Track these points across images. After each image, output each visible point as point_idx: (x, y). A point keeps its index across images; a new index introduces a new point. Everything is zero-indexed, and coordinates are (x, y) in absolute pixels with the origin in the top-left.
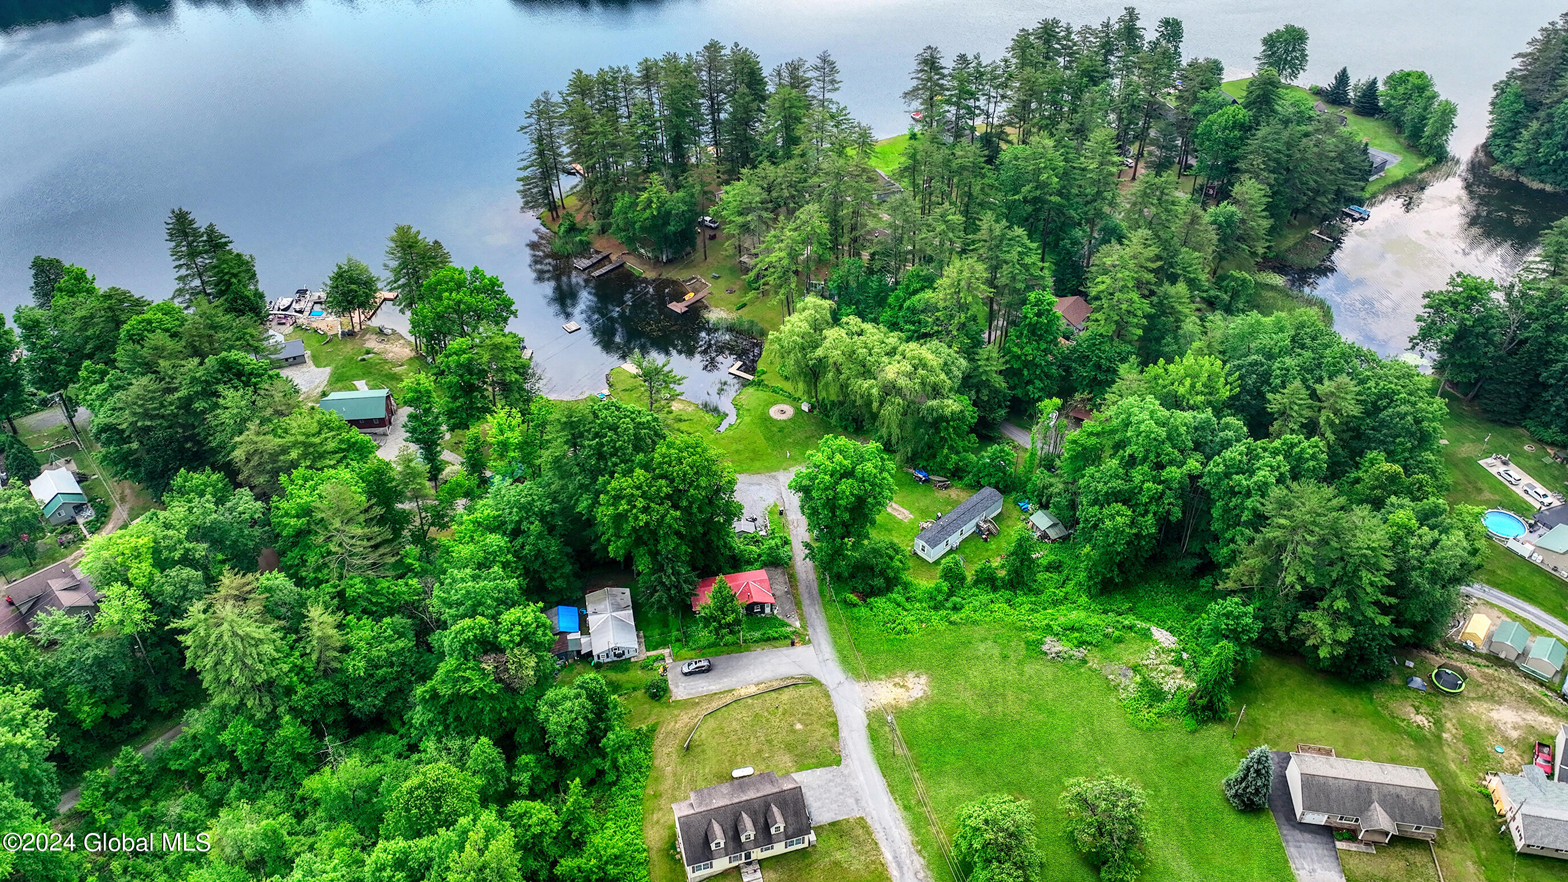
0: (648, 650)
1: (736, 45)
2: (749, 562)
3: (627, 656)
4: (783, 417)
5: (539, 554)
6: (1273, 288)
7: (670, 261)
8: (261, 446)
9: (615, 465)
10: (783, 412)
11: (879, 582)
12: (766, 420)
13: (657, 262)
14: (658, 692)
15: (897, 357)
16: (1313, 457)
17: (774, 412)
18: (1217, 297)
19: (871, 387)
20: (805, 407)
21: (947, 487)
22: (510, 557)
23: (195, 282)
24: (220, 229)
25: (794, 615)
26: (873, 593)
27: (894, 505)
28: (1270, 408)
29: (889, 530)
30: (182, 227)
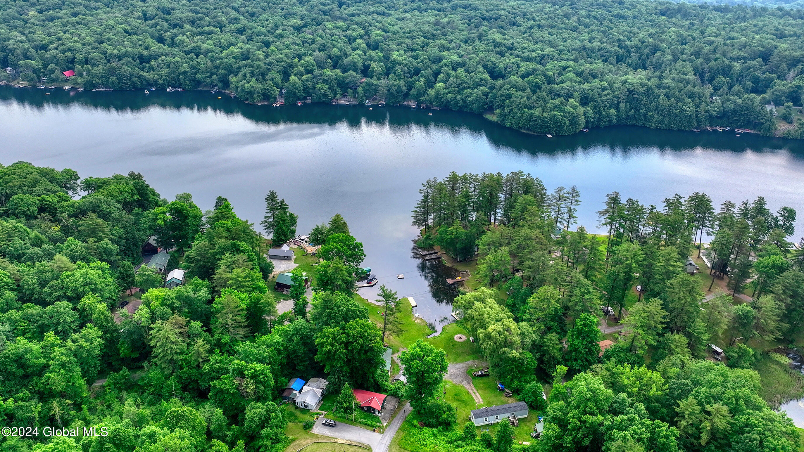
0: (319, 409)
2: (386, 391)
3: (309, 408)
4: (459, 340)
5: (295, 351)
7: (460, 261)
10: (461, 338)
12: (451, 339)
13: (455, 260)
14: (308, 426)
15: (500, 323)
17: (456, 338)
20: (471, 339)
21: (509, 396)
22: (281, 348)
23: (271, 220)
24: (286, 202)
25: (387, 420)
26: (429, 425)
27: (478, 395)
28: (677, 409)
29: (466, 405)
30: (272, 198)
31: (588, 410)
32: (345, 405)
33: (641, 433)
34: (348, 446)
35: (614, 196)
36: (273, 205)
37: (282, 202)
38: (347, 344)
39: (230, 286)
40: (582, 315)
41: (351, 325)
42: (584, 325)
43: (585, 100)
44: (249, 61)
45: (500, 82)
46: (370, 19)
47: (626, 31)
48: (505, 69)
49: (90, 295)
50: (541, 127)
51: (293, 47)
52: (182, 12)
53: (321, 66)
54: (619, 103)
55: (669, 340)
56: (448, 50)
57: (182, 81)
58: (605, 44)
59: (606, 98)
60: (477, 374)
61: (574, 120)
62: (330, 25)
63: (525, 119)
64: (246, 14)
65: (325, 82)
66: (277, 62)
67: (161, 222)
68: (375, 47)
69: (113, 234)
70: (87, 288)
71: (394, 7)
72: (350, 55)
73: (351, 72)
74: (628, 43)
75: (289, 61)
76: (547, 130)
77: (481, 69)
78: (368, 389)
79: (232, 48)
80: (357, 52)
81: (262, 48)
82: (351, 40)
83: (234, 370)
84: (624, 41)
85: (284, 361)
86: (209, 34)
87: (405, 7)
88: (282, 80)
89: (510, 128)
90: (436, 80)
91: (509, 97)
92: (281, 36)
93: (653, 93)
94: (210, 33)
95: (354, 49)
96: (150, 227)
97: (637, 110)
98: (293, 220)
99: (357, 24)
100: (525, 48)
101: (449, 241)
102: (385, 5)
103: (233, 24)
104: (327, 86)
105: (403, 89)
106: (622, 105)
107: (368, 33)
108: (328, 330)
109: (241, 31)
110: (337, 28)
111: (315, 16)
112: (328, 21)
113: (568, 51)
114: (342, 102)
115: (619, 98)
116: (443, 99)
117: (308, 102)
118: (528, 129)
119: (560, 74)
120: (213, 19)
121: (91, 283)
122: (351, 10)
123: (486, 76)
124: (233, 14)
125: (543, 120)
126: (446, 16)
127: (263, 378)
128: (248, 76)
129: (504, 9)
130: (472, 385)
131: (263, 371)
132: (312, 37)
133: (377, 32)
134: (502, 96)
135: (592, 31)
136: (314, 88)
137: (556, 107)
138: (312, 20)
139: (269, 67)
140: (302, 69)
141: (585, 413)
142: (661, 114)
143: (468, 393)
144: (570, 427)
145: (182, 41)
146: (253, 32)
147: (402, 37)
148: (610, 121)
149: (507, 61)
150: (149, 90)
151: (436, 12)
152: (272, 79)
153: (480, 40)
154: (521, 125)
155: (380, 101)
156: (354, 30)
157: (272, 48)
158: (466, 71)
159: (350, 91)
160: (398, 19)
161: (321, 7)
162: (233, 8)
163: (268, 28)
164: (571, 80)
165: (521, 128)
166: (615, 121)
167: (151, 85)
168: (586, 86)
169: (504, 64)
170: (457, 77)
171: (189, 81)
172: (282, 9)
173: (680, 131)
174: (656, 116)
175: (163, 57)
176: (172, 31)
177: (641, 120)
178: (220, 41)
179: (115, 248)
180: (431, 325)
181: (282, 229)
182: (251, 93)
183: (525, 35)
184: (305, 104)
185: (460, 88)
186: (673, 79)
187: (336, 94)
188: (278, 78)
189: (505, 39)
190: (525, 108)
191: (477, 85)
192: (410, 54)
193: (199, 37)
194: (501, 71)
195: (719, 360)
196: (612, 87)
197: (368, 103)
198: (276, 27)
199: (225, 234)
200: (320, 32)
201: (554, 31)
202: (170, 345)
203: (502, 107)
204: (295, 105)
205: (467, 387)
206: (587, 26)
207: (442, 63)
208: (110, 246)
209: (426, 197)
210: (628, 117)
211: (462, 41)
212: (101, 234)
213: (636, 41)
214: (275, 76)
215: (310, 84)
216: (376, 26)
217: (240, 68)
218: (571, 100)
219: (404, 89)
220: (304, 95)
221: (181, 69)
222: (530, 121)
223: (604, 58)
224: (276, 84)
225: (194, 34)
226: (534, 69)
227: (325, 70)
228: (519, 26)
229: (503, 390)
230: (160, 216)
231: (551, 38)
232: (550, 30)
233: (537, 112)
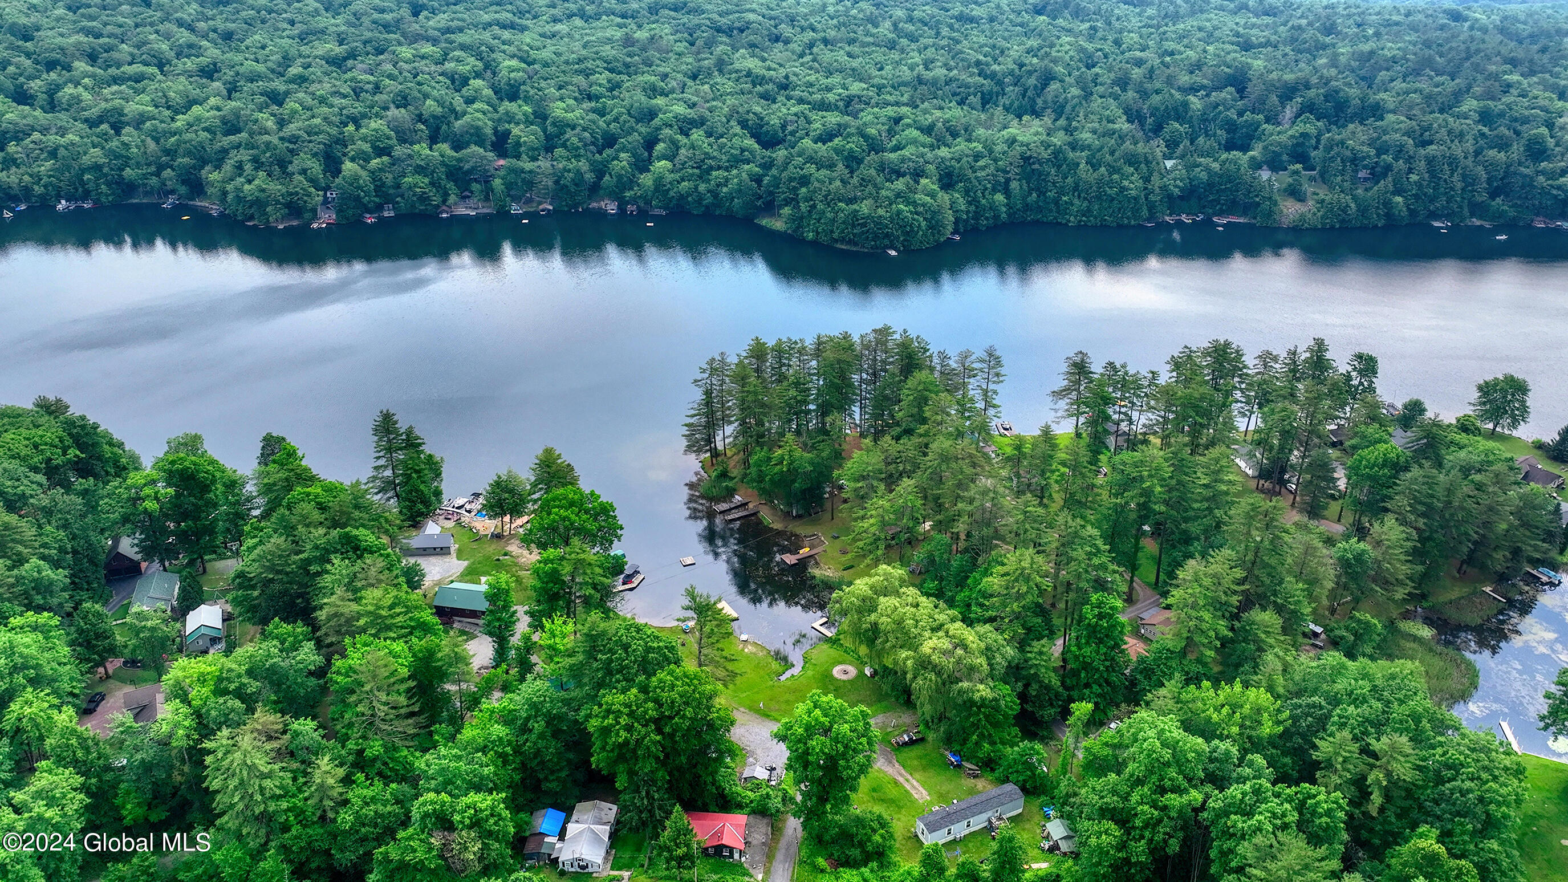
0: (612, 869)
1: (905, 331)
2: (740, 806)
3: (590, 870)
4: (844, 677)
5: (538, 753)
6: (1415, 638)
7: (799, 517)
8: (341, 610)
9: (618, 681)
10: (846, 672)
11: (855, 853)
12: (826, 677)
13: (787, 514)
16: (1329, 813)
17: (837, 672)
18: (1342, 638)
19: (907, 658)
20: (868, 672)
21: (976, 777)
22: (508, 749)
23: (388, 473)
24: (417, 432)
25: (761, 866)
26: (849, 863)
27: (915, 783)
28: (1315, 755)
29: (900, 808)
30: (386, 425)
31: (1168, 783)
32: (680, 852)
33: (1284, 815)
35: (1078, 359)
36: (389, 441)
37: (409, 432)
38: (659, 723)
39: (363, 630)
40: (1094, 598)
41: (660, 681)
42: (1100, 616)
43: (948, 180)
44: (244, 135)
45: (780, 154)
46: (487, 36)
47: (986, 45)
48: (784, 127)
49: (29, 693)
50: (876, 237)
51: (337, 101)
52: (62, 35)
53: (404, 139)
54: (1008, 181)
56: (664, 94)
57: (91, 186)
58: (955, 72)
59: (983, 174)
60: (900, 740)
61: (934, 220)
62: (406, 52)
63: (844, 222)
64: (212, 35)
65: (420, 170)
66: (309, 134)
67: (151, 505)
68: (513, 93)
69: (45, 546)
70: (20, 679)
71: (528, 12)
72: (465, 113)
73: (474, 148)
74: (995, 67)
75: (334, 131)
76: (886, 242)
77: (738, 129)
78: (705, 809)
79: (196, 110)
80: (477, 105)
81: (267, 106)
82: (459, 82)
83: (426, 815)
84: (987, 64)
85: (517, 778)
86: (137, 81)
87: (553, 11)
88: (325, 172)
89: (814, 243)
90: (650, 155)
91: (805, 181)
92: (301, 80)
93: (1065, 159)
94: (139, 78)
95: (469, 101)
96: (125, 519)
97: (1042, 193)
98: (435, 468)
99: (463, 47)
100: (811, 85)
101: (777, 478)
102: (509, 7)
103: (188, 57)
104: (427, 180)
105: (587, 176)
106: (1014, 185)
107: (490, 67)
108: (613, 698)
109: (209, 72)
110: (423, 57)
111: (368, 35)
112: (400, 44)
113: (893, 87)
114: (462, 211)
115: (1008, 172)
116: (672, 193)
117: (386, 214)
118: (850, 242)
119: (892, 133)
120: (139, 47)
121: (25, 667)
122: (442, 20)
123: (750, 142)
124: (184, 36)
125: (878, 222)
126: (640, 27)
127: (495, 823)
128: (248, 167)
129: (753, 11)
130: (897, 765)
131: (493, 808)
132: (371, 78)
133: (507, 63)
134: (791, 179)
135: (926, 48)
136: (398, 186)
137: (898, 195)
138: (365, 43)
139: (291, 146)
140: (366, 147)
141: (1162, 791)
142: (1085, 199)
143: (896, 783)
144: (1138, 823)
145: (77, 99)
146: (237, 74)
147: (564, 72)
148: (996, 217)
149: (785, 111)
150: (12, 210)
151: (619, 20)
152: (304, 172)
153: (720, 71)
154: (835, 236)
155: (540, 203)
156: (458, 61)
157: (291, 105)
158: (709, 134)
159: (475, 187)
160: (543, 35)
161: (376, 16)
162: (180, 23)
163: (270, 64)
164: (914, 142)
165: (836, 241)
166: (1004, 215)
167: (16, 199)
168: (944, 152)
169: (780, 118)
170: (693, 147)
171: (108, 184)
172: (292, 23)
173: (1120, 226)
174: (1076, 201)
175: (36, 136)
176: (45, 76)
177: (1051, 211)
178: (165, 96)
179: (60, 576)
180: (777, 653)
181: (417, 491)
182: (259, 204)
183: (805, 59)
184: (381, 220)
185: (704, 170)
186: (1094, 132)
187: (446, 195)
188: (316, 167)
189: (769, 69)
190: (840, 201)
191: (736, 161)
192: (587, 105)
193: (115, 88)
194: (776, 133)
196: (991, 151)
197: (515, 209)
198: (287, 60)
199: (316, 516)
200: (388, 67)
201: (855, 49)
203: (793, 201)
204: (360, 222)
205: (890, 770)
206: (913, 39)
207: (656, 122)
208: (48, 573)
210: (1027, 207)
211: (685, 75)
212: (20, 548)
213: (1007, 64)
214: (309, 164)
215: (388, 178)
216: (504, 52)
217: (225, 152)
218: (924, 181)
219: (589, 176)
220: (377, 200)
221: (86, 160)
222: (853, 226)
223: (958, 98)
224: (313, 182)
225: (101, 83)
226: (839, 125)
227: (416, 147)
228: (787, 42)
229: (959, 766)
230: (147, 491)
231: (855, 63)
232: (847, 48)
233: (865, 208)
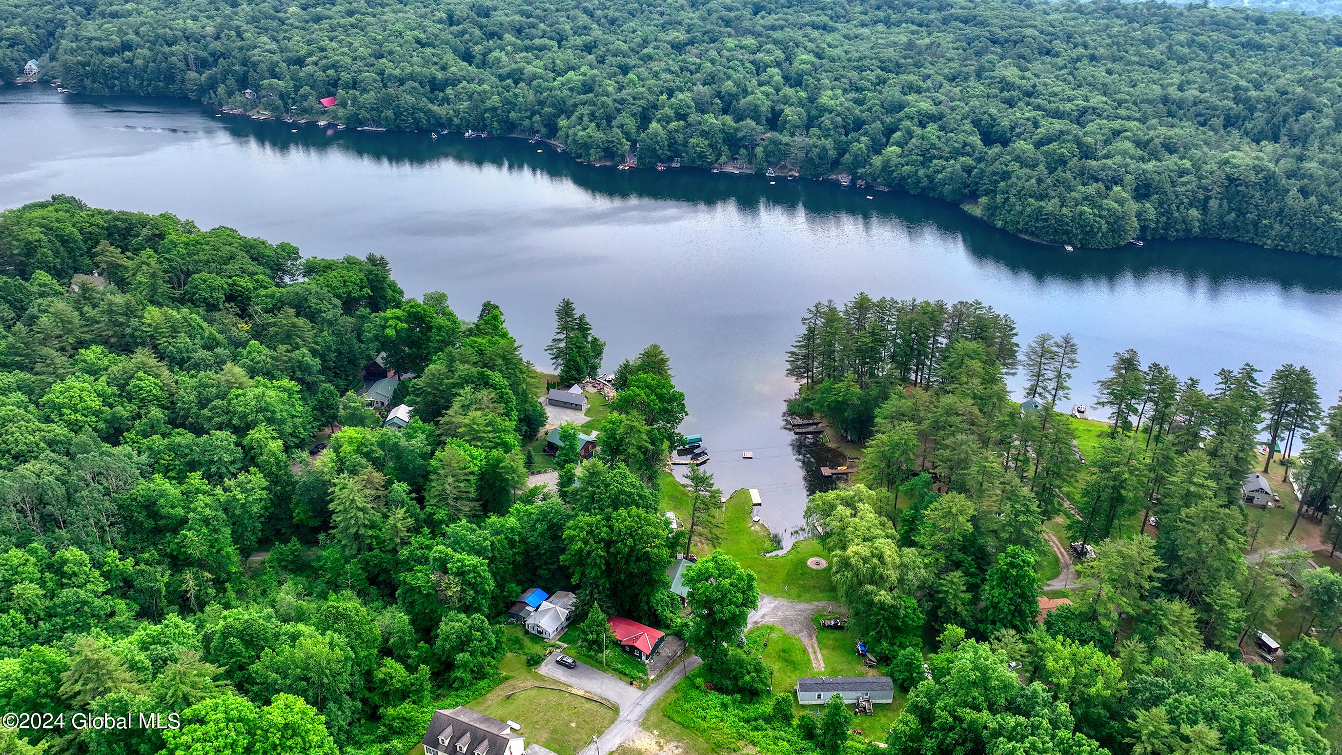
2: (668, 627)
3: (543, 635)
4: (815, 567)
5: (537, 546)
10: (817, 564)
12: (802, 563)
13: (844, 439)
14: (534, 662)
15: (869, 544)
17: (811, 562)
21: (871, 666)
22: (517, 538)
23: (562, 345)
24: (587, 319)
25: (657, 672)
26: (721, 690)
27: (820, 656)
28: (1131, 724)
29: (795, 669)
30: (566, 310)
31: (969, 700)
32: (590, 637)
34: (583, 700)
35: (1127, 356)
36: (567, 322)
37: (581, 318)
38: (609, 544)
39: (462, 436)
40: (1010, 548)
41: (620, 515)
42: (1012, 565)
43: (1143, 191)
44: (591, 95)
45: (996, 149)
46: (798, 35)
47: (1256, 72)
48: (1012, 128)
49: (262, 427)
50: (1056, 231)
51: (663, 76)
52: (506, 15)
53: (702, 109)
54: (1207, 199)
55: (1161, 609)
56: (919, 91)
57: (488, 122)
58: (1207, 94)
59: (1183, 189)
60: (827, 623)
61: (1116, 224)
62: (730, 43)
63: (1029, 216)
64: (603, 20)
65: (704, 134)
66: (634, 99)
67: (390, 332)
68: (796, 81)
69: (316, 343)
70: (260, 416)
71: (844, 17)
72: (752, 93)
73: (748, 121)
74: (1253, 93)
75: (652, 98)
76: (1065, 237)
77: (968, 126)
78: (639, 620)
79: (571, 74)
80: (765, 88)
81: (615, 75)
82: (759, 68)
83: (435, 559)
84: (1246, 90)
85: (519, 559)
86: (541, 50)
87: (863, 17)
88: (639, 128)
89: (1002, 231)
90: (888, 141)
91: (1006, 176)
92: (650, 58)
93: (1276, 185)
94: (541, 49)
95: (761, 84)
96: (376, 338)
97: (1241, 213)
98: (597, 348)
99: (776, 42)
100: (1056, 95)
101: (833, 405)
102: (830, 12)
103: (579, 36)
104: (706, 142)
105: (830, 152)
106: (1213, 203)
107: (789, 59)
108: (585, 519)
109: (588, 48)
110: (742, 48)
111: (709, 27)
112: (730, 36)
113: (1135, 103)
114: (729, 169)
115: (1211, 190)
116: (895, 174)
117: (674, 165)
118: (1032, 234)
119: (1107, 142)
120: (551, 26)
121: (266, 410)
122: (771, 19)
123: (976, 140)
124: (583, 19)
125: (1060, 221)
126: (930, 34)
127: (475, 578)
128: (586, 118)
129: (1035, 27)
130: (814, 639)
131: (475, 567)
132: (698, 61)
133: (804, 57)
134: (995, 174)
135: (1191, 70)
136: (686, 144)
137: (1086, 198)
138: (704, 33)
139: (619, 106)
140: (670, 112)
141: (965, 705)
142: (1287, 224)
143: (805, 651)
144: (935, 724)
145: (498, 60)
146: (608, 50)
147: (844, 67)
148: (1188, 231)
149: (1018, 115)
150: (437, 133)
151: (914, 28)
152: (621, 126)
153: (979, 76)
154: (1020, 226)
155: (791, 170)
156: (768, 52)
157: (631, 76)
158: (942, 128)
159: (743, 151)
160: (847, 37)
161: (724, 13)
162: (586, 11)
163: (632, 45)
164: (1124, 153)
165: (1021, 231)
166: (1197, 230)
167: (443, 126)
168: (1150, 166)
169: (1012, 120)
170: (923, 138)
171: (499, 122)
172: (662, 14)
173: (1320, 256)
174: (1277, 226)
175: (465, 83)
176: (485, 43)
177: (1248, 232)
178: (554, 62)
179: (315, 363)
180: (776, 536)
181: (574, 361)
182: (586, 146)
183: (1063, 72)
184: (670, 169)
185: (926, 157)
186: (1323, 163)
187: (720, 155)
188: (631, 124)
189: (1023, 78)
190: (1031, 196)
191: (957, 153)
192: (853, 95)
193: (524, 54)
194: (1004, 133)
195: (1270, 662)
196: (1198, 169)
197: (770, 173)
198: (645, 42)
199: (474, 358)
200: (713, 53)
201: (1117, 67)
202: (354, 511)
203: (991, 193)
204: (653, 169)
205: (806, 641)
206: (1182, 60)
207: (902, 114)
208: (308, 359)
209: (811, 331)
210: (1223, 225)
211: (946, 77)
212: (299, 340)
213: (1269, 90)
214: (627, 121)
215: (680, 137)
216: (805, 48)
217: (575, 105)
218: (1117, 189)
219: (832, 153)
220: (668, 153)
221: (489, 104)
222: (1037, 220)
223: (1202, 119)
224: (627, 135)
225: (517, 49)
226: (1062, 132)
227: (706, 116)
228: (1057, 55)
229: (863, 655)
230: (390, 322)
231: (1109, 79)
232: (1110, 65)
233: (1050, 206)
